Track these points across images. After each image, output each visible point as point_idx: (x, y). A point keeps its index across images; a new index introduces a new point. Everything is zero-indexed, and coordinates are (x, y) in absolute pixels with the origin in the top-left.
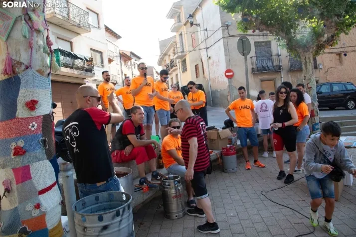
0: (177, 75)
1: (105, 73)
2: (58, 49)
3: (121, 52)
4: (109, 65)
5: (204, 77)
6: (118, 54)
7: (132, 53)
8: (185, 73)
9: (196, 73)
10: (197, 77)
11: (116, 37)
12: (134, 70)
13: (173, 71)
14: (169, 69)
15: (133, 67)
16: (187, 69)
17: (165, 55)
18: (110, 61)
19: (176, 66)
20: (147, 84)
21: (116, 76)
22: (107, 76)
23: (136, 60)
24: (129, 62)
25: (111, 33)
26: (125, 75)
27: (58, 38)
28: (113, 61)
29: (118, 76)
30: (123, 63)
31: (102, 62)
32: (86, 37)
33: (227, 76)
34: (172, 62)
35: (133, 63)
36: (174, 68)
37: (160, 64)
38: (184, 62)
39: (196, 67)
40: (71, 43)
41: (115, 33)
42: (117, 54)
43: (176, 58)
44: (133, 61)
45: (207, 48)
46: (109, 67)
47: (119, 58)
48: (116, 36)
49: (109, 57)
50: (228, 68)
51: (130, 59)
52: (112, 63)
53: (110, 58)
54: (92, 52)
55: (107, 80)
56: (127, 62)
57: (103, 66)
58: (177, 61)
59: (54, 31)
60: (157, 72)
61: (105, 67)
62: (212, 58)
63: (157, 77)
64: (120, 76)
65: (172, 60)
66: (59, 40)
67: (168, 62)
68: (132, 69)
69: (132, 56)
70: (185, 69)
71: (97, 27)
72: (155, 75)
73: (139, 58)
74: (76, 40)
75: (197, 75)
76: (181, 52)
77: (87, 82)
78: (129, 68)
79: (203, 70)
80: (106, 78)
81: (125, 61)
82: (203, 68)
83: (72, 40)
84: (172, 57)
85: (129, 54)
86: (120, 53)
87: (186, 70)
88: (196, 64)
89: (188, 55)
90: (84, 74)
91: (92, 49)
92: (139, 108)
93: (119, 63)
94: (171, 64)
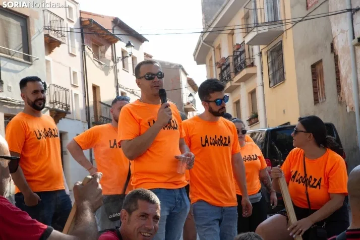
0: (253, 93)
1: (29, 84)
3: (85, 17)
4: (48, 58)
6: (74, 24)
7: (117, 23)
8: (281, 89)
9: (315, 87)
10: (316, 101)
12: (122, 74)
13: (239, 81)
14: (229, 76)
15: (120, 64)
16: (287, 76)
17: (218, 30)
18: (51, 44)
19: (252, 65)
20: (169, 125)
21: (66, 90)
22: (36, 92)
23: (129, 45)
24: (109, 50)
26: (95, 88)
28: (58, 43)
29: (75, 91)
30: (89, 51)
31: (26, 46)
34: (239, 51)
35: (119, 54)
36: (244, 72)
37: (200, 58)
38: (276, 54)
39: (316, 70)
42: (71, 25)
43: (253, 42)
44: (120, 45)
45: (353, 12)
46: (47, 62)
47: (77, 37)
49: (47, 32)
51: (111, 40)
52: (56, 50)
53: (52, 34)
55: (35, 104)
56: (103, 48)
57: (28, 59)
58: (256, 49)
60: (191, 83)
61: (35, 63)
63: (191, 99)
64: (79, 91)
65: (239, 46)
67: (226, 53)
68: (116, 72)
70: (277, 76)
72: (186, 91)
73: (140, 39)
75: (315, 94)
76: (270, 23)
78: (106, 70)
79: (338, 79)
80: (32, 98)
81: (96, 47)
82: (338, 72)
84: (238, 39)
85: (108, 26)
86: (81, 22)
87: (283, 79)
88: (314, 60)
89: (290, 32)
92: (148, 199)
93: (78, 53)
94: (236, 58)
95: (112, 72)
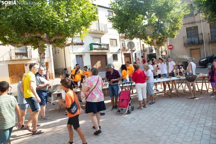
2: (92, 43)
33: (169, 48)
40: (100, 38)
50: (170, 44)
59: (92, 36)
66: (94, 39)
74: (102, 37)
77: (108, 54)
90: (104, 51)
91: (110, 39)
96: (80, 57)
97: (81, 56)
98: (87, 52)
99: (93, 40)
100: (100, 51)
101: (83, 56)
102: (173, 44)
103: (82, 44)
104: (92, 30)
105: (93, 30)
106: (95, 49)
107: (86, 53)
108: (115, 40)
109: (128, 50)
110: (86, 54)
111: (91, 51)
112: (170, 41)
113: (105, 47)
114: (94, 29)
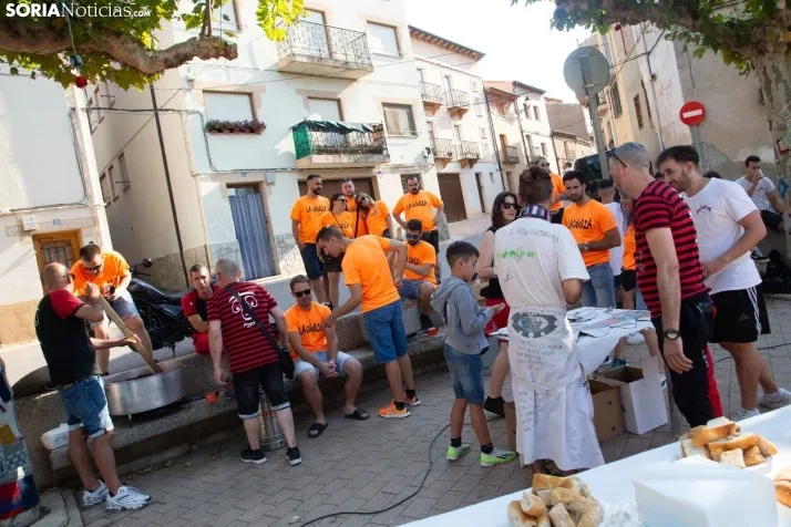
0: (609, 123)
2: (304, 123)
3: (488, 86)
5: (652, 126)
6: (479, 94)
7: (516, 84)
8: (621, 119)
9: (639, 116)
10: (641, 126)
11: (473, 57)
16: (623, 108)
21: (477, 143)
23: (527, 99)
24: (512, 106)
25: (457, 52)
26: (502, 137)
27: (309, 98)
28: (466, 111)
29: (483, 141)
30: (494, 111)
31: (412, 125)
32: (369, 82)
33: (687, 121)
35: (521, 107)
38: (615, 91)
39: (637, 102)
40: (338, 101)
41: (467, 49)
42: (477, 95)
44: (521, 101)
45: (648, 54)
46: (456, 126)
48: (474, 55)
50: (690, 100)
51: (512, 98)
52: (465, 116)
53: (458, 106)
54: (387, 109)
56: (505, 106)
57: (414, 134)
59: (299, 88)
61: (420, 135)
62: (659, 79)
64: (489, 141)
66: (312, 102)
68: (519, 121)
69: (518, 91)
70: (618, 111)
71: (395, 53)
74: (348, 94)
75: (639, 121)
77: (379, 173)
78: (511, 120)
79: (648, 108)
81: (500, 105)
82: (647, 103)
83: (339, 96)
85: (509, 89)
86: (485, 91)
87: (621, 111)
88: (635, 95)
89: (619, 74)
90: (364, 160)
91: (385, 105)
93: (484, 114)
95: (516, 122)
96: (248, 192)
97: (255, 187)
98: (284, 170)
99: (307, 107)
100: (345, 159)
101: (266, 188)
102: (702, 101)
103: (254, 128)
104: (299, 59)
105: (305, 60)
106: (321, 151)
107: (278, 175)
108: (408, 110)
109: (450, 160)
110: (280, 179)
111: (304, 163)
112: (690, 84)
113: (368, 140)
114: (307, 53)
